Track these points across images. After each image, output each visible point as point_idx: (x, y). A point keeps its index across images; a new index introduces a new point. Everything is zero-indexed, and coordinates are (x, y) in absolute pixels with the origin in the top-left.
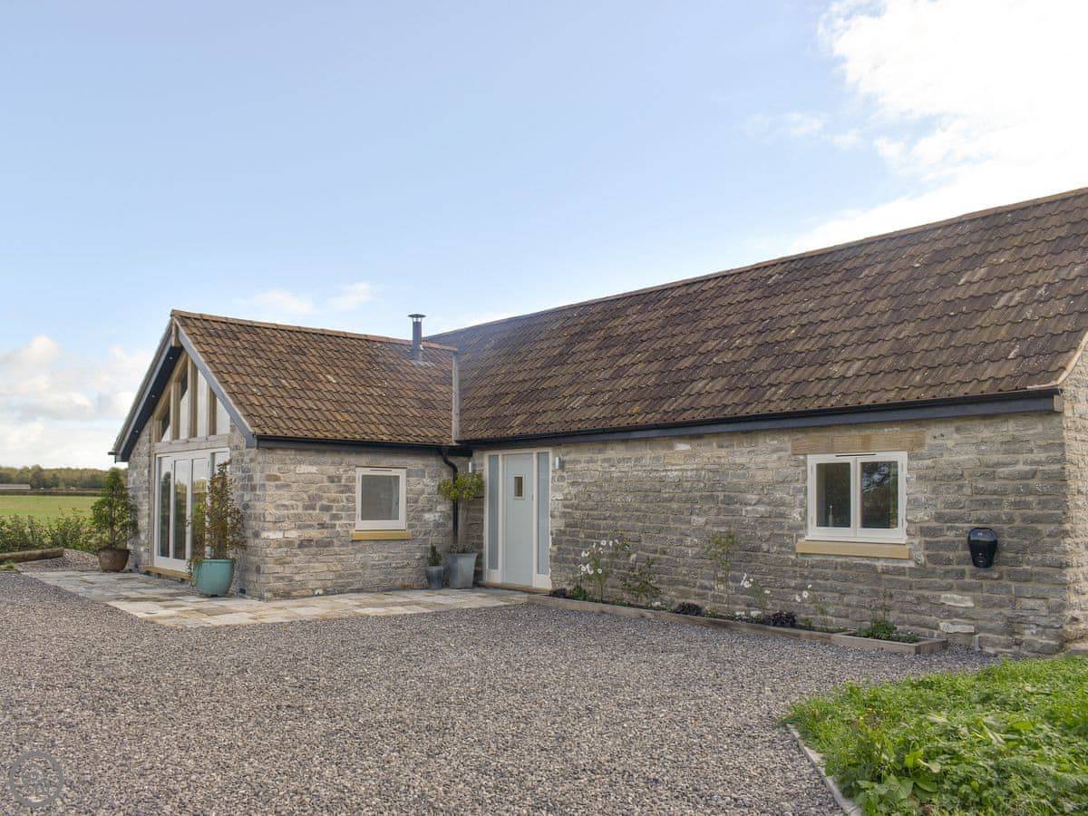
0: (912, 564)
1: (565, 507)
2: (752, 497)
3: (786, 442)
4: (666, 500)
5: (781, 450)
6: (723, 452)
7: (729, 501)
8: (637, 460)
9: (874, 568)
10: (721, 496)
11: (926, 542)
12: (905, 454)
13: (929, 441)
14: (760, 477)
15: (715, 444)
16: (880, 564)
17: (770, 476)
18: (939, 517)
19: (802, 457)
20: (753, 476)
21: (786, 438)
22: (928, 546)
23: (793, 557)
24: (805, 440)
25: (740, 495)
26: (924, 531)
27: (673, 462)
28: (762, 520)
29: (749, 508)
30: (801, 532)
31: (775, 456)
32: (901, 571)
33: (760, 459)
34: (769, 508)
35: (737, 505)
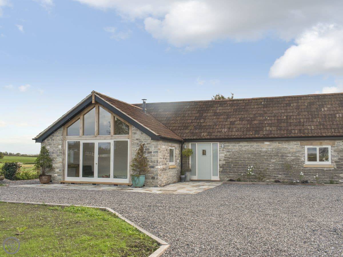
0: (333, 169)
1: (225, 158)
2: (290, 155)
3: (299, 143)
4: (263, 156)
5: (298, 144)
6: (280, 145)
7: (282, 156)
8: (251, 146)
9: (323, 170)
10: (280, 155)
11: (336, 164)
12: (330, 146)
13: (336, 143)
14: (291, 150)
15: (277, 143)
16: (325, 169)
17: (294, 150)
18: (339, 159)
19: (303, 146)
20: (289, 150)
21: (299, 142)
22: (337, 165)
23: (302, 168)
24: (304, 142)
25: (286, 155)
26: (336, 162)
27: (264, 146)
28: (293, 160)
29: (289, 158)
30: (304, 163)
31: (295, 146)
32: (330, 170)
33: (291, 146)
34: (295, 158)
35: (285, 157)
